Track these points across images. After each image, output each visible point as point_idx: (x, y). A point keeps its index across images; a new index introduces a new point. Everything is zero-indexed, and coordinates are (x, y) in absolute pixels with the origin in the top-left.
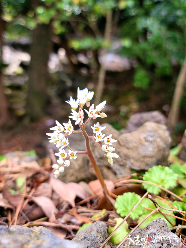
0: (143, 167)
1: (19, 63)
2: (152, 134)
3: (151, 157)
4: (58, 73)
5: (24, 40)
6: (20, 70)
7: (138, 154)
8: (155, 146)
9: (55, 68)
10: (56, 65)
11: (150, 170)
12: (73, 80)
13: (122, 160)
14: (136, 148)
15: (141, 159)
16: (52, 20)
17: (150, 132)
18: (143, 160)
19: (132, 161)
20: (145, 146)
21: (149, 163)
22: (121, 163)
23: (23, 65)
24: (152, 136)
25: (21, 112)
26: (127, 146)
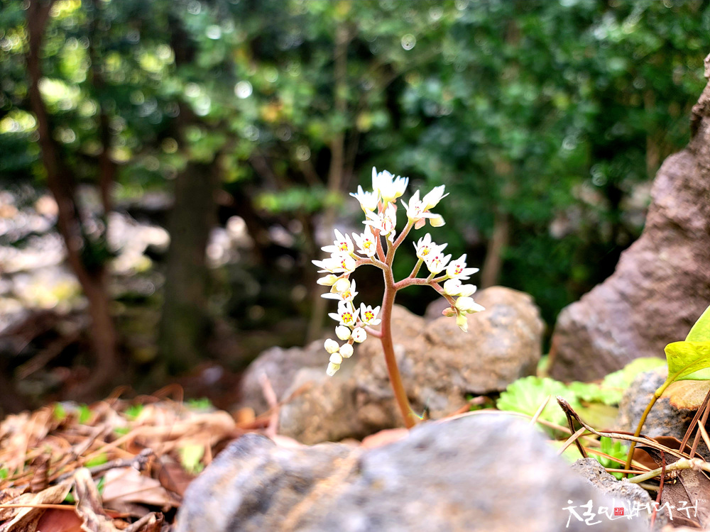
0: (493, 384)
1: (143, 248)
2: (504, 310)
3: (510, 359)
4: (228, 267)
5: (155, 199)
6: (144, 263)
7: (479, 355)
8: (515, 335)
9: (223, 257)
10: (225, 251)
11: (509, 388)
12: (262, 281)
13: (441, 376)
14: (473, 344)
15: (487, 367)
16: (218, 155)
17: (499, 306)
18: (492, 367)
19: (466, 374)
20: (493, 336)
21: (505, 372)
22: (440, 384)
23: (150, 252)
24: (504, 315)
25: (146, 353)
26: (449, 342)
